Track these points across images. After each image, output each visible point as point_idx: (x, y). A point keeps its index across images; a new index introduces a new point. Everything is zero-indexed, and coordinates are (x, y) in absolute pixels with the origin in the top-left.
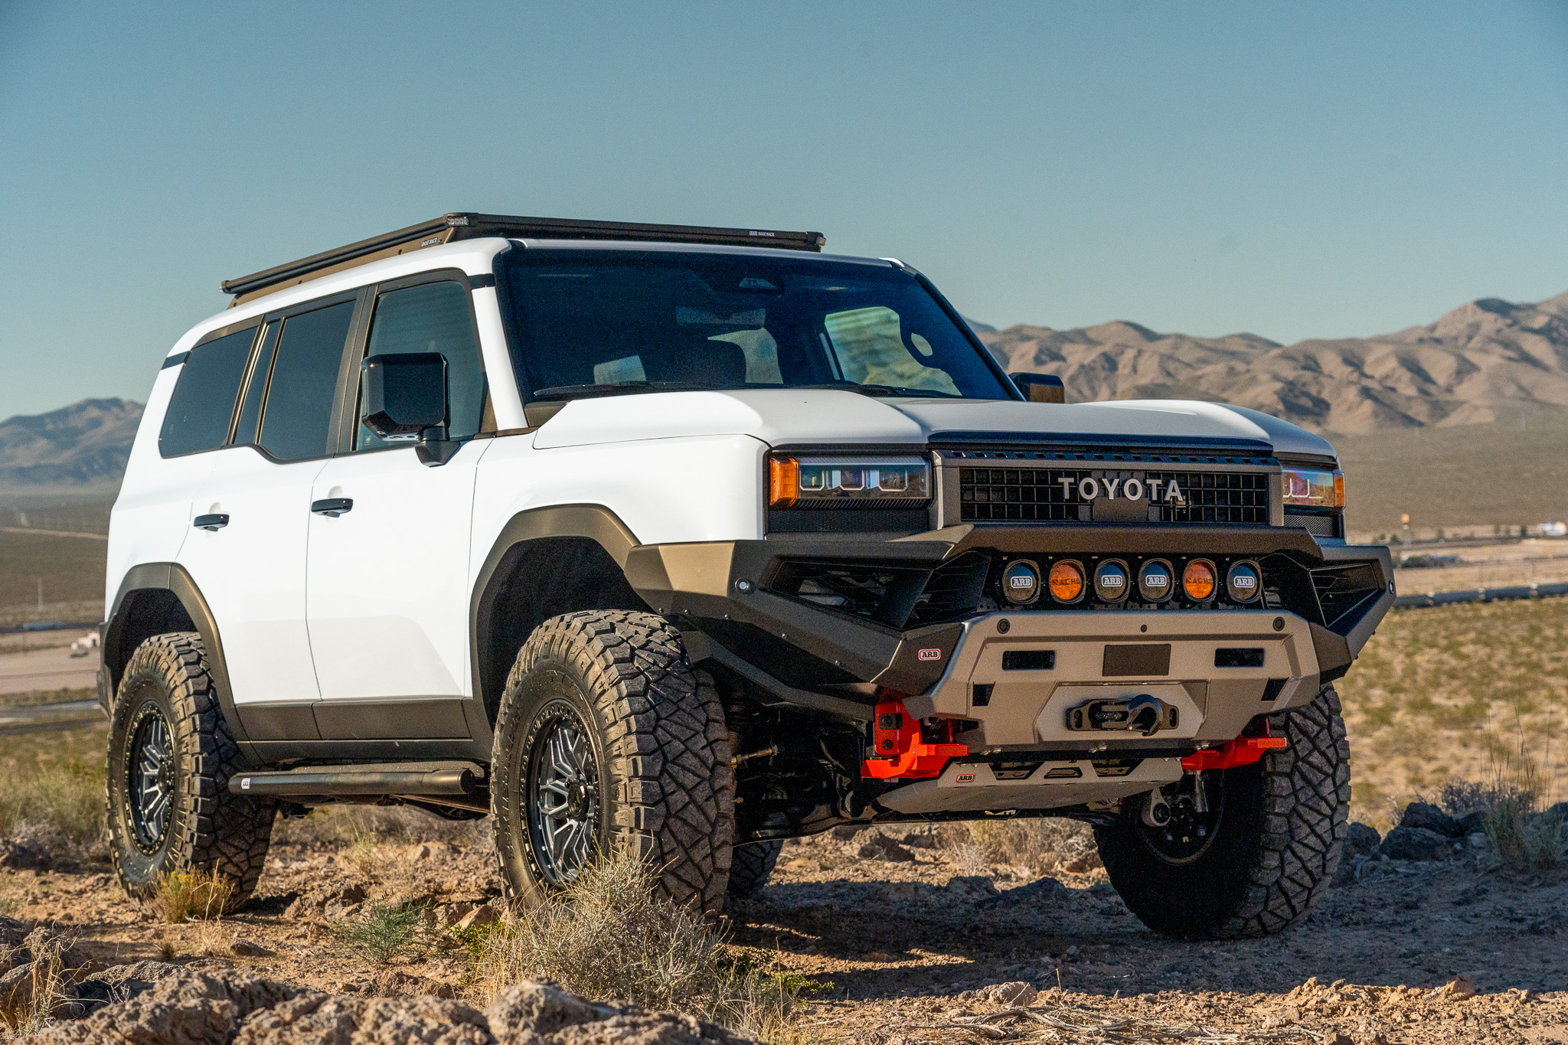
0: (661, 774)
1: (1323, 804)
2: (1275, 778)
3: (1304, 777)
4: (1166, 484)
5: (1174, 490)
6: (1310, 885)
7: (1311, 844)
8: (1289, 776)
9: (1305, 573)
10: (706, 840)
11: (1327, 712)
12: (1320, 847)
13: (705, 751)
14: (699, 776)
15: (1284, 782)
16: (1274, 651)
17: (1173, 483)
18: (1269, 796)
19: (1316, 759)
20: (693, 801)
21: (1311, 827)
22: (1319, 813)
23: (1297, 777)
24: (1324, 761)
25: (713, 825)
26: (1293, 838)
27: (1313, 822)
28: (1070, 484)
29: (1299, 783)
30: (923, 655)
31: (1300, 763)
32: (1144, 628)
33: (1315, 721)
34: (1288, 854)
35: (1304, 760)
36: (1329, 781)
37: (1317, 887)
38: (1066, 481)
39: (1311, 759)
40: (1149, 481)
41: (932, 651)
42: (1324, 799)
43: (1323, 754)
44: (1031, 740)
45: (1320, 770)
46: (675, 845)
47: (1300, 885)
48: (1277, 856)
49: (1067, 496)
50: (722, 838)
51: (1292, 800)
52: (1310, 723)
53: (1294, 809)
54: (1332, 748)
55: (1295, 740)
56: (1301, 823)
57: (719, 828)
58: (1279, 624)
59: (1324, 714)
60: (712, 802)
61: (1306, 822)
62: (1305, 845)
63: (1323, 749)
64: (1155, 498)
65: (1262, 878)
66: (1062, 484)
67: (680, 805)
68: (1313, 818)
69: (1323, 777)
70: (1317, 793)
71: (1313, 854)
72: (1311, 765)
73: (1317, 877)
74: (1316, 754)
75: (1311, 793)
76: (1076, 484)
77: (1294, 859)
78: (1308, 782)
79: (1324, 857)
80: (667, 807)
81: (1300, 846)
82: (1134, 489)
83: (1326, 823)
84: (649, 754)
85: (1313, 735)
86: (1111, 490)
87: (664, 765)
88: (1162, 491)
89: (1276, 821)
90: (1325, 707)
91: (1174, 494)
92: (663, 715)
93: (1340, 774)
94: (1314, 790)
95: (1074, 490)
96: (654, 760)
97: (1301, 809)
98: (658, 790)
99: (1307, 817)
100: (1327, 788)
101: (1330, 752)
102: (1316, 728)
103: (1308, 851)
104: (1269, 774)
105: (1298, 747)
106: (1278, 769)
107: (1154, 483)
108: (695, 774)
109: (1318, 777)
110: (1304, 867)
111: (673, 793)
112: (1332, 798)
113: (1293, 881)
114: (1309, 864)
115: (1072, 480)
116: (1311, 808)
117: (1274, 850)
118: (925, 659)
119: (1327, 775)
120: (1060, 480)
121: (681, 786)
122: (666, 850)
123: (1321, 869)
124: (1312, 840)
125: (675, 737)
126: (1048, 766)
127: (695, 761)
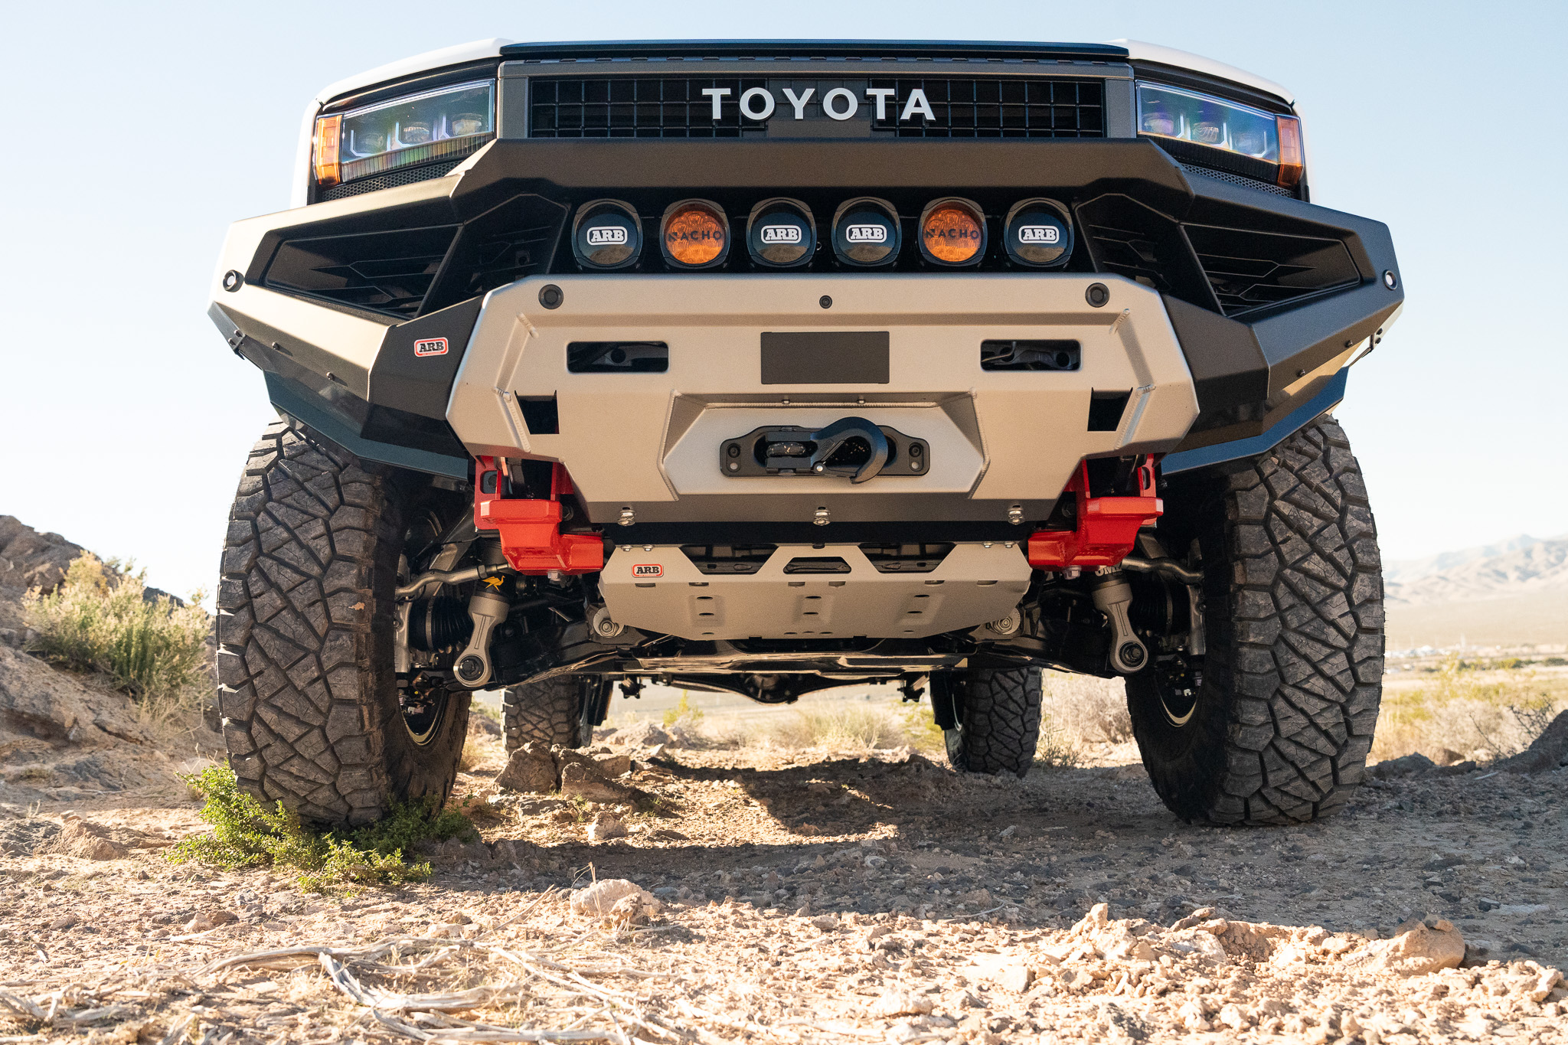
0: (249, 571)
1: (1332, 631)
2: (1246, 593)
3: (1293, 590)
4: (904, 96)
5: (918, 104)
6: (1333, 752)
7: (1317, 690)
8: (1271, 590)
9: (1174, 227)
10: (311, 658)
11: (1339, 501)
12: (1333, 694)
13: (317, 541)
14: (302, 573)
15: (1262, 599)
16: (1096, 342)
17: (918, 94)
18: (1241, 619)
19: (1315, 564)
20: (289, 605)
21: (1314, 666)
22: (1326, 644)
23: (1282, 590)
24: (1330, 567)
25: (322, 641)
26: (1283, 680)
27: (1316, 658)
28: (723, 98)
29: (1286, 600)
30: (419, 348)
31: (1288, 572)
32: (826, 302)
33: (1316, 513)
34: (1280, 705)
35: (1296, 567)
36: (1340, 598)
37: (1345, 755)
38: (716, 94)
39: (1306, 565)
40: (870, 92)
41: (435, 340)
42: (1333, 624)
43: (1329, 559)
44: (668, 497)
45: (1322, 581)
46: (263, 665)
47: (1314, 751)
48: (1263, 706)
49: (717, 114)
50: (336, 657)
51: (1275, 625)
52: (1306, 515)
53: (1281, 638)
54: (1345, 551)
55: (1279, 539)
56: (1295, 659)
57: (328, 644)
58: (1098, 296)
59: (1335, 506)
60: (319, 608)
61: (1306, 658)
62: (1307, 692)
63: (1328, 551)
64: (881, 115)
65: (1244, 739)
66: (710, 98)
67: (268, 612)
68: (1317, 652)
69: (1328, 591)
70: (1319, 614)
71: (1324, 705)
72: (1307, 573)
73: (1341, 742)
74: (1316, 557)
75: (1308, 614)
76: (736, 96)
77: (1291, 712)
78: (1305, 599)
79: (1344, 710)
80: (253, 615)
81: (1301, 694)
82: (841, 103)
83: (1340, 660)
84: (238, 545)
85: (1310, 533)
86: (799, 105)
87: (255, 558)
88: (895, 105)
89: (1249, 655)
90: (1336, 495)
91: (918, 110)
92: (275, 495)
93: (1362, 587)
94: (1314, 610)
95: (730, 105)
96: (242, 551)
97: (1293, 638)
98: (240, 590)
99: (1305, 650)
100: (1337, 608)
101: (1342, 557)
102: (1317, 522)
103: (1313, 701)
104: (1241, 587)
105: (1284, 548)
106: (1251, 580)
107: (881, 94)
108: (296, 570)
109: (1320, 591)
110: (1313, 724)
111: (260, 595)
112: (1347, 623)
113: (1299, 744)
114: (1319, 721)
115: (727, 91)
116: (1308, 636)
117: (1258, 699)
118: (424, 354)
119: (1336, 589)
120: (706, 92)
121: (272, 585)
122: (252, 671)
123: (1343, 729)
124: (1317, 684)
125: (277, 522)
126: (785, 553)
127: (299, 553)
